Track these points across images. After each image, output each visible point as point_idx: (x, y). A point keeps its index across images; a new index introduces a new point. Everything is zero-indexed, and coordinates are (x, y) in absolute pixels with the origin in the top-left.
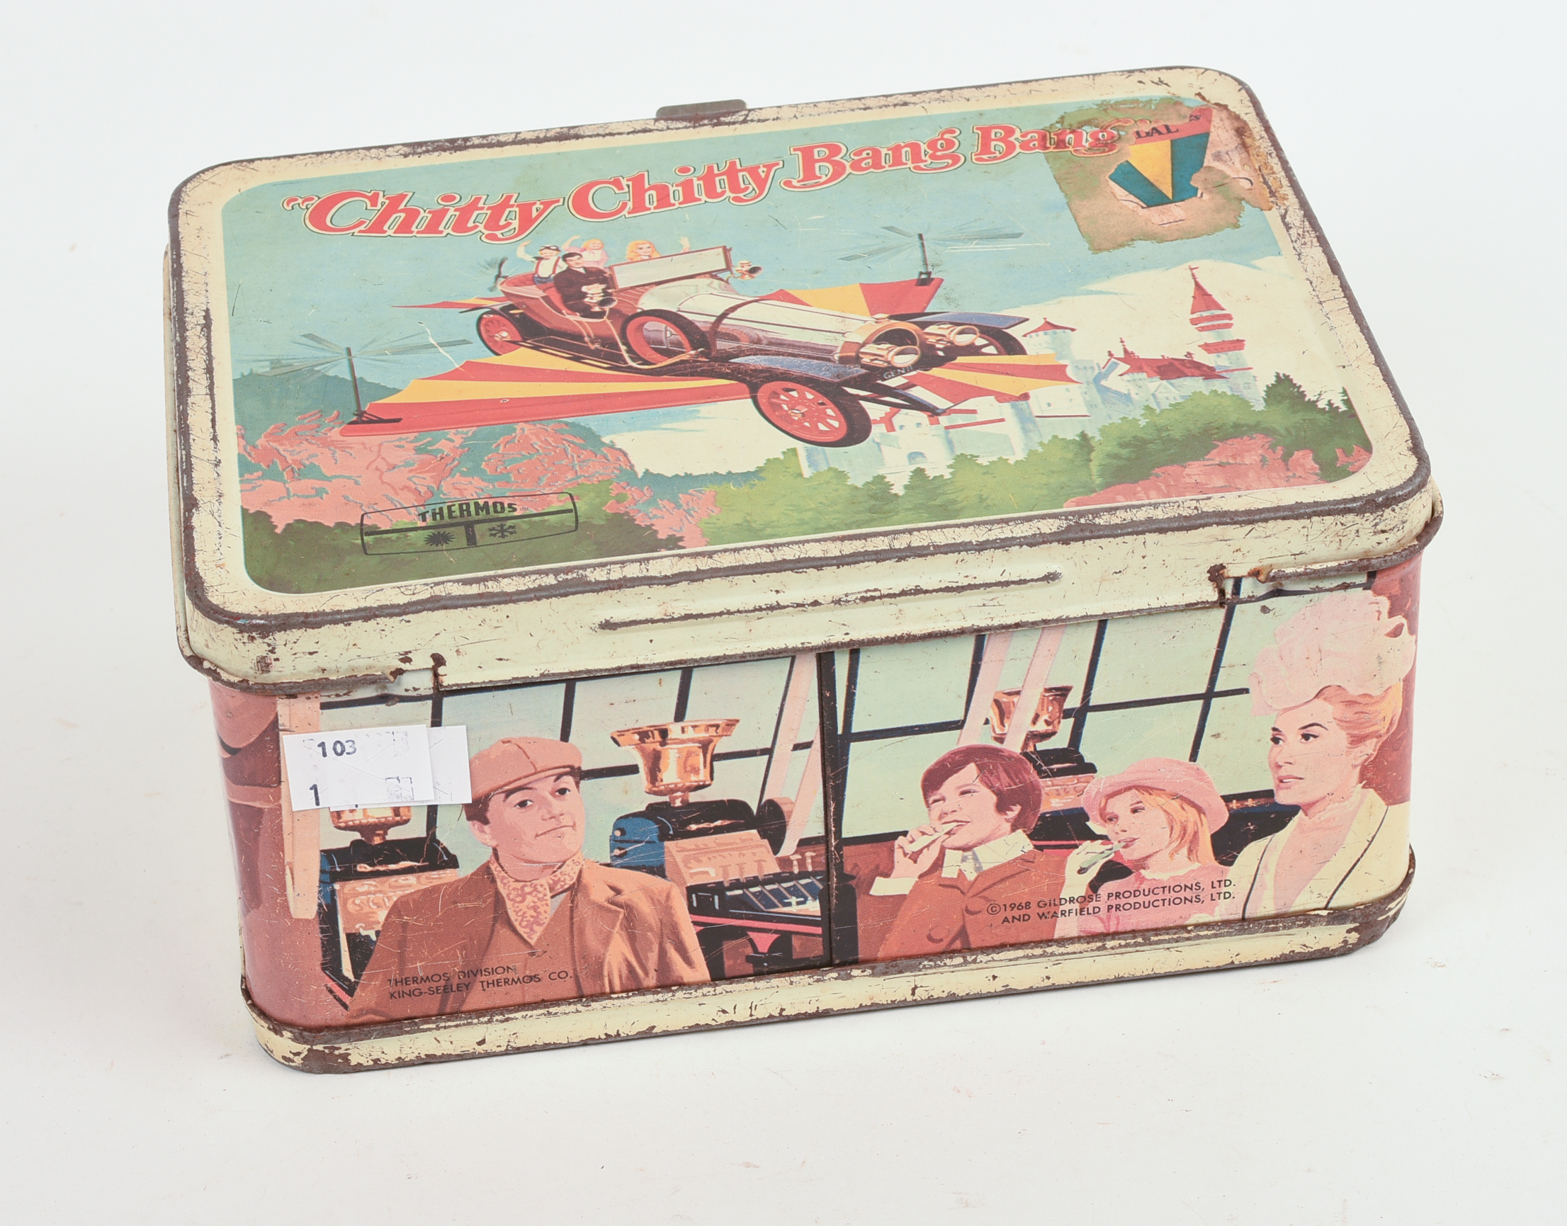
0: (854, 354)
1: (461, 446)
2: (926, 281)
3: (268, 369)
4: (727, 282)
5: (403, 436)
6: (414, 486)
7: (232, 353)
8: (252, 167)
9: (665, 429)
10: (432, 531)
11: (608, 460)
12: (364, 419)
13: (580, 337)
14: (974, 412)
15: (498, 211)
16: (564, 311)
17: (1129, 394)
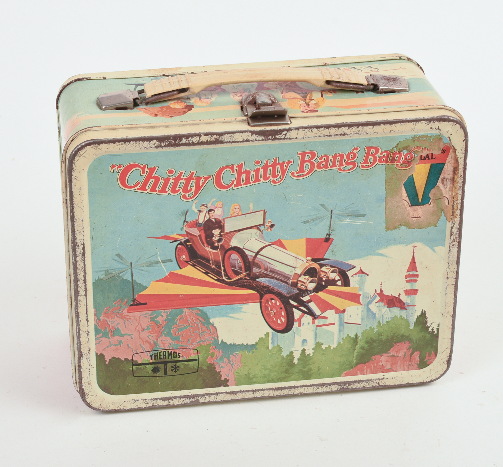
0: (296, 281)
1: (166, 320)
2: (328, 240)
3: (104, 276)
4: (262, 232)
5: (147, 312)
6: (149, 341)
7: (93, 267)
8: (99, 147)
9: (230, 317)
10: (154, 365)
11: (211, 333)
12: (135, 303)
13: (208, 260)
14: (326, 318)
15: (188, 180)
16: (205, 245)
17: (376, 313)
